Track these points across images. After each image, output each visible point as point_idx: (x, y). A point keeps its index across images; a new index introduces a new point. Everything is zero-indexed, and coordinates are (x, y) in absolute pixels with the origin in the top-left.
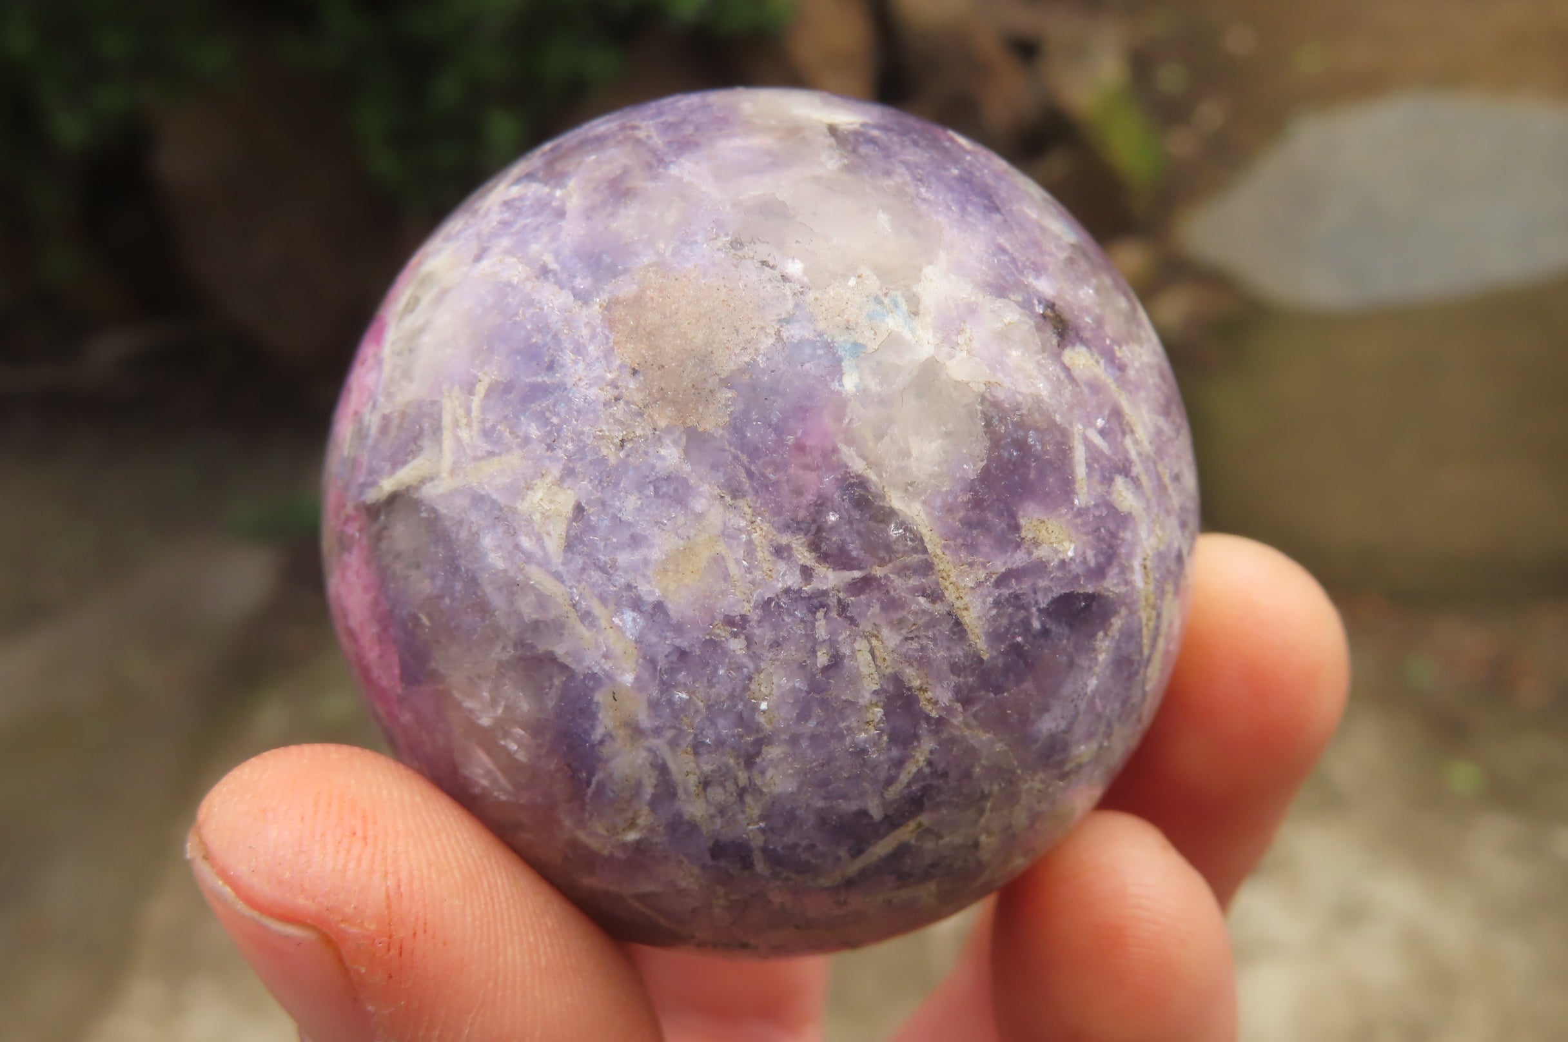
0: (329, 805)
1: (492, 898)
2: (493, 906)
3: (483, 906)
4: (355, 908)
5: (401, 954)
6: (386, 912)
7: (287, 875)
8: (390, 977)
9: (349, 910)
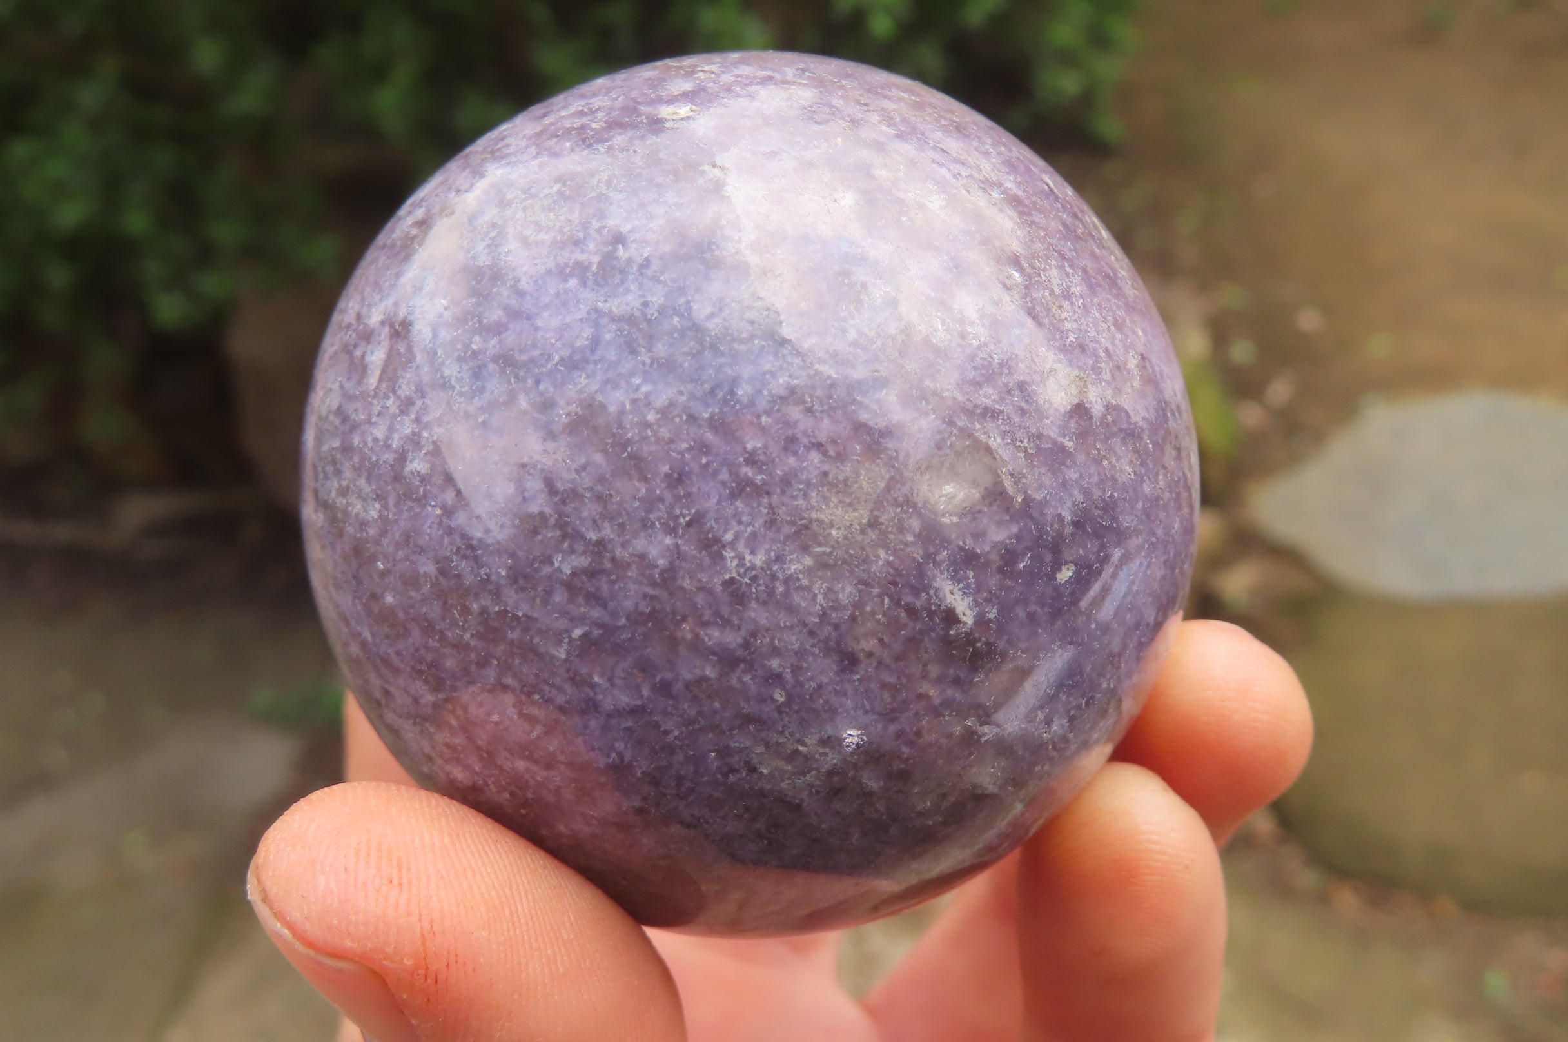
0: (369, 855)
1: (513, 924)
2: (515, 931)
3: (506, 933)
4: (395, 948)
5: (436, 982)
6: (421, 949)
7: (335, 922)
8: (429, 1000)
9: (389, 950)
